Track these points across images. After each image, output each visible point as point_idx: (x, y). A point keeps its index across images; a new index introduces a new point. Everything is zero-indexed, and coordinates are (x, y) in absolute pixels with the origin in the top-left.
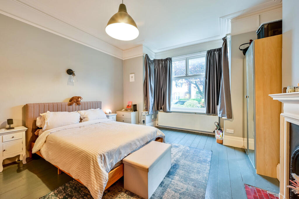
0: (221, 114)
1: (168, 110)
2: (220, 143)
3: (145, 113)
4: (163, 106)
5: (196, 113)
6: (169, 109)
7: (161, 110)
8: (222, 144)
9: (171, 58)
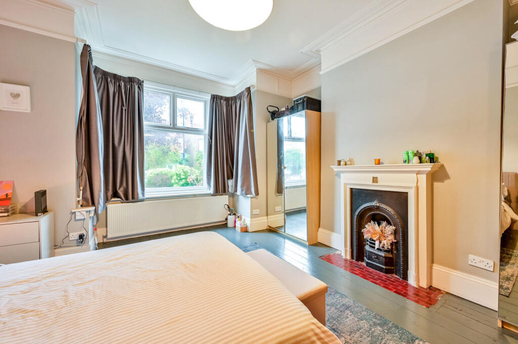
0: (244, 191)
1: (140, 197)
2: (245, 232)
3: (87, 212)
4: (122, 189)
5: (195, 196)
6: (143, 194)
7: (113, 199)
8: (247, 231)
9: (143, 82)
